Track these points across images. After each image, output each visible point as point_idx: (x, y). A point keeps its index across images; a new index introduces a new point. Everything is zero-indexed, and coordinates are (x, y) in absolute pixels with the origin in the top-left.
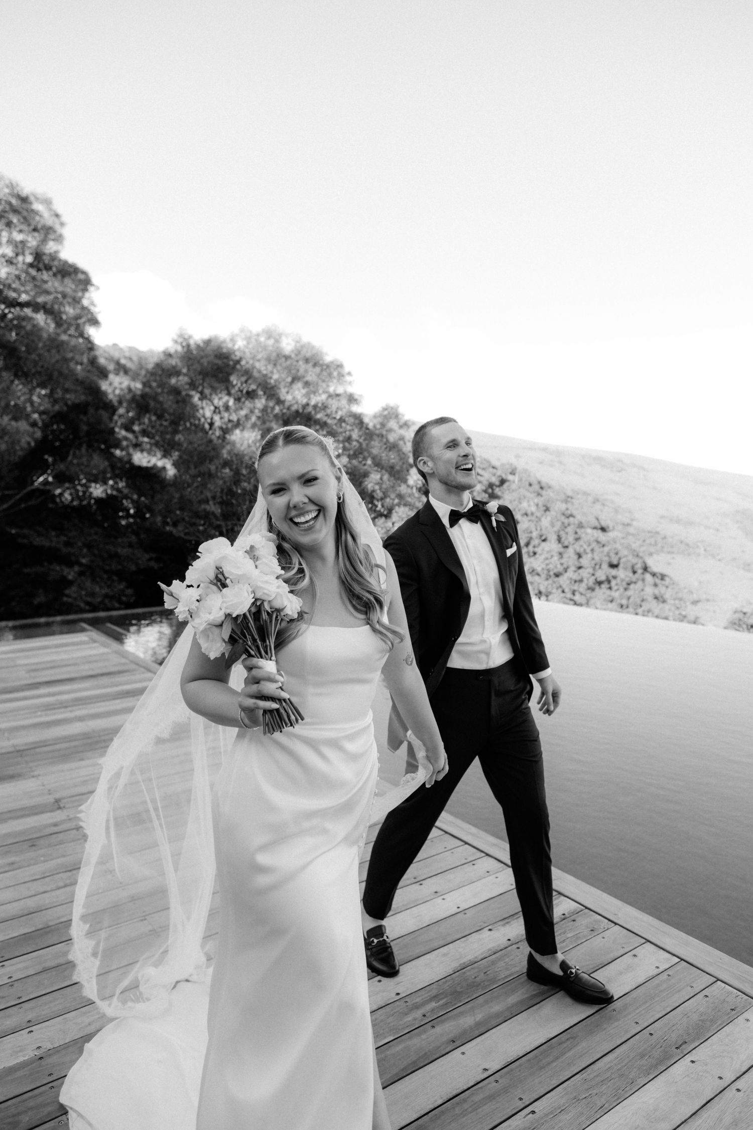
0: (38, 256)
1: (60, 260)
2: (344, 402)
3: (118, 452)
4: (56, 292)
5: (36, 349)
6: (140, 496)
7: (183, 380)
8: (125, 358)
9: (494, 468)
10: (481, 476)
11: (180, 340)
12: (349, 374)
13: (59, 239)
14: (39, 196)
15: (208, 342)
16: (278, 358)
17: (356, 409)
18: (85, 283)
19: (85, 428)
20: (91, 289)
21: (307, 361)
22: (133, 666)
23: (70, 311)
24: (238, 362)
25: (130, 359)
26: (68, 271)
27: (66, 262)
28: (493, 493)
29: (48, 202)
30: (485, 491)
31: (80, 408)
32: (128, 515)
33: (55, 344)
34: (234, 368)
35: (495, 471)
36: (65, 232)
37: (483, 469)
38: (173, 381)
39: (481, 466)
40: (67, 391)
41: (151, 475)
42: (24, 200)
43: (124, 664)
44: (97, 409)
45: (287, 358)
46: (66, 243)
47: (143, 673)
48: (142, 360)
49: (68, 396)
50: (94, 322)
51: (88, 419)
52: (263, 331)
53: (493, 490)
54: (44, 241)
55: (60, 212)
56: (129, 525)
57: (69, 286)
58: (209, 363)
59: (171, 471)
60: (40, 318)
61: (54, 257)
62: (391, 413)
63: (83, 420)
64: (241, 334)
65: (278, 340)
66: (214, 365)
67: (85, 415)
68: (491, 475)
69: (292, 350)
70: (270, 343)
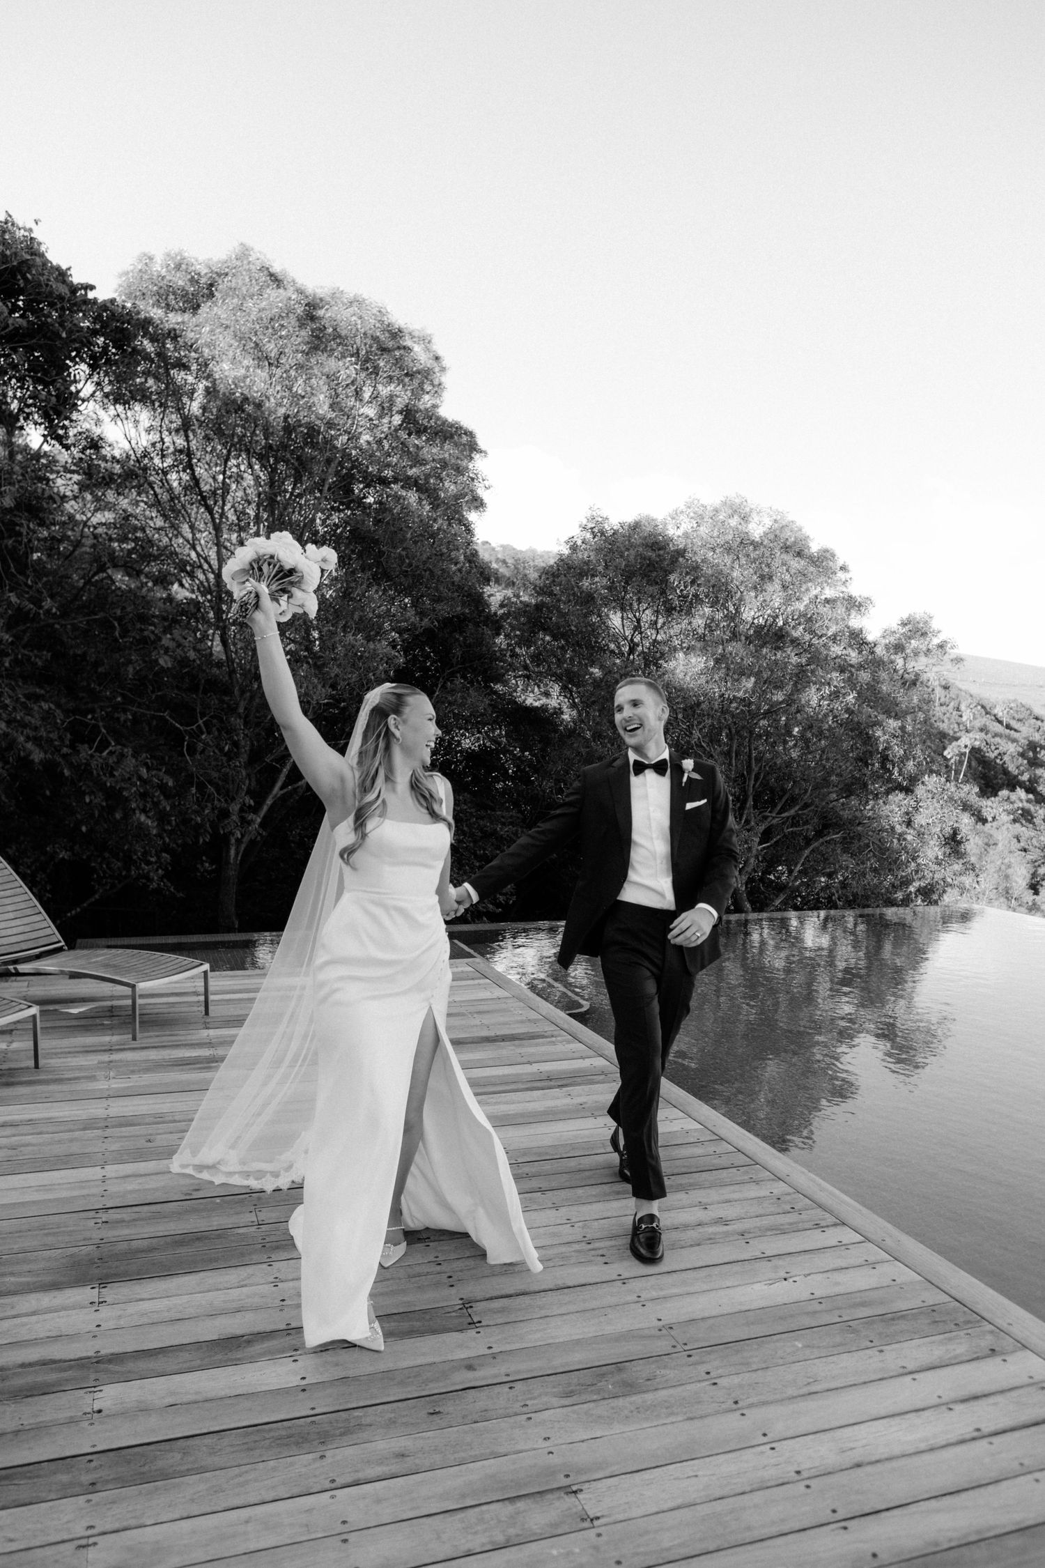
0: (409, 414)
1: (438, 418)
2: (841, 610)
3: (499, 687)
4: (434, 460)
5: (403, 540)
6: (522, 751)
7: (599, 581)
8: (497, 560)
9: (1037, 719)
10: (1016, 730)
11: (590, 525)
12: (843, 568)
13: (438, 389)
14: (416, 334)
15: (636, 526)
16: (742, 546)
17: (855, 622)
18: (471, 447)
19: (457, 652)
20: (476, 456)
21: (786, 548)
22: (550, 1028)
23: (450, 487)
24: (681, 553)
25: (504, 562)
26: (449, 433)
27: (445, 422)
28: (1036, 758)
29: (426, 341)
30: (1022, 755)
31: (455, 624)
32: (506, 776)
33: (427, 533)
34: (674, 561)
35: (1039, 723)
36: (446, 379)
37: (1019, 720)
38: (586, 583)
39: (1017, 717)
40: (438, 600)
41: (540, 720)
42: (396, 334)
43: (535, 1021)
44: (477, 625)
45: (756, 545)
46: (446, 395)
47: (569, 1042)
48: (519, 563)
49: (438, 607)
50: (478, 503)
51: (465, 638)
52: (725, 503)
53: (1035, 752)
54: (418, 392)
55: (440, 353)
56: (506, 790)
57: (448, 451)
58: (638, 555)
59: (568, 716)
60: (412, 497)
61: (430, 414)
62: (916, 629)
63: (457, 640)
64: (689, 510)
65: (745, 518)
66: (645, 559)
67: (461, 634)
68: (1032, 730)
69: (766, 534)
70: (734, 522)
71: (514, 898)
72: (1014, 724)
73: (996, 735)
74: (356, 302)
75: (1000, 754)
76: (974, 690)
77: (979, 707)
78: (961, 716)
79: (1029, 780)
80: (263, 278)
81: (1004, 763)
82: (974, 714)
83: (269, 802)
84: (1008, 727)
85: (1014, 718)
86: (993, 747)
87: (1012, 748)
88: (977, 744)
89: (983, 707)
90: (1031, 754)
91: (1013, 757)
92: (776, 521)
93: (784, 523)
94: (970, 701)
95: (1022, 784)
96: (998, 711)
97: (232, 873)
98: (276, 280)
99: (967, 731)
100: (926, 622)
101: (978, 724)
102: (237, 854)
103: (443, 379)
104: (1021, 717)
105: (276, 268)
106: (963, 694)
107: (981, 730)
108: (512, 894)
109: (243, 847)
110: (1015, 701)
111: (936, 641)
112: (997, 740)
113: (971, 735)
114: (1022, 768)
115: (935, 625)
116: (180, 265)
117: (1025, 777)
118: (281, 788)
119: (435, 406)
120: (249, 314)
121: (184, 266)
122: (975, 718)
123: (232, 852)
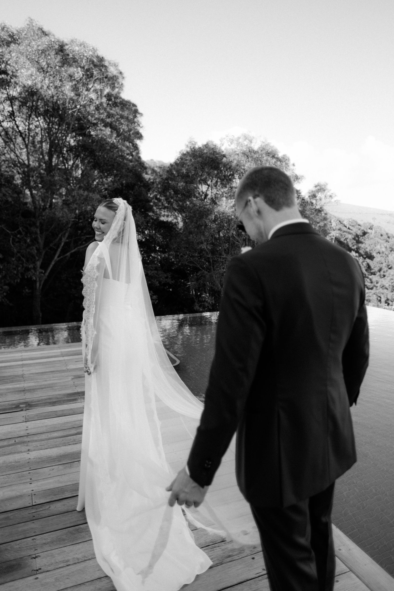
0: (109, 97)
1: (121, 98)
3: (151, 214)
4: (118, 115)
6: (162, 239)
8: (157, 167)
9: (359, 225)
10: (351, 230)
11: (190, 145)
13: (121, 86)
14: (112, 62)
15: (206, 145)
16: (250, 153)
18: (136, 112)
20: (138, 116)
21: (268, 154)
23: (126, 128)
24: (224, 156)
25: (160, 167)
26: (125, 105)
27: (123, 100)
28: (359, 240)
29: (116, 65)
30: (354, 239)
32: (156, 251)
33: (116, 148)
34: (222, 159)
35: (360, 227)
36: (125, 82)
37: (353, 226)
39: (352, 224)
41: (169, 227)
42: (101, 60)
44: (140, 187)
46: (124, 89)
50: (140, 137)
51: (134, 193)
52: (242, 135)
53: (358, 238)
54: (113, 88)
57: (125, 112)
58: (207, 157)
59: (181, 225)
60: (108, 131)
61: (118, 96)
62: (320, 188)
63: (131, 193)
64: (227, 138)
65: (251, 142)
66: (210, 158)
67: (132, 190)
68: (357, 230)
69: (259, 148)
70: (246, 143)
71: (157, 301)
72: (351, 228)
73: (344, 232)
74: (82, 45)
75: (346, 239)
76: (336, 215)
77: (338, 221)
78: (331, 225)
79: (357, 248)
80: (39, 32)
81: (347, 242)
82: (336, 224)
83: (53, 263)
84: (349, 228)
85: (351, 225)
86: (343, 236)
87: (350, 237)
88: (337, 235)
89: (340, 221)
90: (357, 238)
91: (350, 240)
92: (263, 142)
93: (266, 143)
94: (335, 219)
95: (354, 250)
96: (345, 223)
97: (38, 293)
98: (45, 34)
99: (334, 230)
100: (325, 185)
101: (338, 227)
102: (40, 285)
103: (123, 82)
104: (353, 224)
105: (45, 29)
106: (332, 216)
107: (339, 230)
108: (156, 300)
109: (42, 283)
110: (351, 219)
111: (329, 194)
112: (345, 233)
113: (335, 232)
114: (354, 244)
115: (328, 187)
116: (4, 28)
117: (355, 247)
118: (58, 257)
119: (119, 93)
120: (33, 47)
121: (5, 29)
122: (336, 225)
123: (38, 284)
